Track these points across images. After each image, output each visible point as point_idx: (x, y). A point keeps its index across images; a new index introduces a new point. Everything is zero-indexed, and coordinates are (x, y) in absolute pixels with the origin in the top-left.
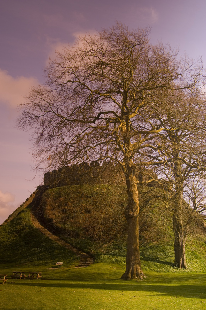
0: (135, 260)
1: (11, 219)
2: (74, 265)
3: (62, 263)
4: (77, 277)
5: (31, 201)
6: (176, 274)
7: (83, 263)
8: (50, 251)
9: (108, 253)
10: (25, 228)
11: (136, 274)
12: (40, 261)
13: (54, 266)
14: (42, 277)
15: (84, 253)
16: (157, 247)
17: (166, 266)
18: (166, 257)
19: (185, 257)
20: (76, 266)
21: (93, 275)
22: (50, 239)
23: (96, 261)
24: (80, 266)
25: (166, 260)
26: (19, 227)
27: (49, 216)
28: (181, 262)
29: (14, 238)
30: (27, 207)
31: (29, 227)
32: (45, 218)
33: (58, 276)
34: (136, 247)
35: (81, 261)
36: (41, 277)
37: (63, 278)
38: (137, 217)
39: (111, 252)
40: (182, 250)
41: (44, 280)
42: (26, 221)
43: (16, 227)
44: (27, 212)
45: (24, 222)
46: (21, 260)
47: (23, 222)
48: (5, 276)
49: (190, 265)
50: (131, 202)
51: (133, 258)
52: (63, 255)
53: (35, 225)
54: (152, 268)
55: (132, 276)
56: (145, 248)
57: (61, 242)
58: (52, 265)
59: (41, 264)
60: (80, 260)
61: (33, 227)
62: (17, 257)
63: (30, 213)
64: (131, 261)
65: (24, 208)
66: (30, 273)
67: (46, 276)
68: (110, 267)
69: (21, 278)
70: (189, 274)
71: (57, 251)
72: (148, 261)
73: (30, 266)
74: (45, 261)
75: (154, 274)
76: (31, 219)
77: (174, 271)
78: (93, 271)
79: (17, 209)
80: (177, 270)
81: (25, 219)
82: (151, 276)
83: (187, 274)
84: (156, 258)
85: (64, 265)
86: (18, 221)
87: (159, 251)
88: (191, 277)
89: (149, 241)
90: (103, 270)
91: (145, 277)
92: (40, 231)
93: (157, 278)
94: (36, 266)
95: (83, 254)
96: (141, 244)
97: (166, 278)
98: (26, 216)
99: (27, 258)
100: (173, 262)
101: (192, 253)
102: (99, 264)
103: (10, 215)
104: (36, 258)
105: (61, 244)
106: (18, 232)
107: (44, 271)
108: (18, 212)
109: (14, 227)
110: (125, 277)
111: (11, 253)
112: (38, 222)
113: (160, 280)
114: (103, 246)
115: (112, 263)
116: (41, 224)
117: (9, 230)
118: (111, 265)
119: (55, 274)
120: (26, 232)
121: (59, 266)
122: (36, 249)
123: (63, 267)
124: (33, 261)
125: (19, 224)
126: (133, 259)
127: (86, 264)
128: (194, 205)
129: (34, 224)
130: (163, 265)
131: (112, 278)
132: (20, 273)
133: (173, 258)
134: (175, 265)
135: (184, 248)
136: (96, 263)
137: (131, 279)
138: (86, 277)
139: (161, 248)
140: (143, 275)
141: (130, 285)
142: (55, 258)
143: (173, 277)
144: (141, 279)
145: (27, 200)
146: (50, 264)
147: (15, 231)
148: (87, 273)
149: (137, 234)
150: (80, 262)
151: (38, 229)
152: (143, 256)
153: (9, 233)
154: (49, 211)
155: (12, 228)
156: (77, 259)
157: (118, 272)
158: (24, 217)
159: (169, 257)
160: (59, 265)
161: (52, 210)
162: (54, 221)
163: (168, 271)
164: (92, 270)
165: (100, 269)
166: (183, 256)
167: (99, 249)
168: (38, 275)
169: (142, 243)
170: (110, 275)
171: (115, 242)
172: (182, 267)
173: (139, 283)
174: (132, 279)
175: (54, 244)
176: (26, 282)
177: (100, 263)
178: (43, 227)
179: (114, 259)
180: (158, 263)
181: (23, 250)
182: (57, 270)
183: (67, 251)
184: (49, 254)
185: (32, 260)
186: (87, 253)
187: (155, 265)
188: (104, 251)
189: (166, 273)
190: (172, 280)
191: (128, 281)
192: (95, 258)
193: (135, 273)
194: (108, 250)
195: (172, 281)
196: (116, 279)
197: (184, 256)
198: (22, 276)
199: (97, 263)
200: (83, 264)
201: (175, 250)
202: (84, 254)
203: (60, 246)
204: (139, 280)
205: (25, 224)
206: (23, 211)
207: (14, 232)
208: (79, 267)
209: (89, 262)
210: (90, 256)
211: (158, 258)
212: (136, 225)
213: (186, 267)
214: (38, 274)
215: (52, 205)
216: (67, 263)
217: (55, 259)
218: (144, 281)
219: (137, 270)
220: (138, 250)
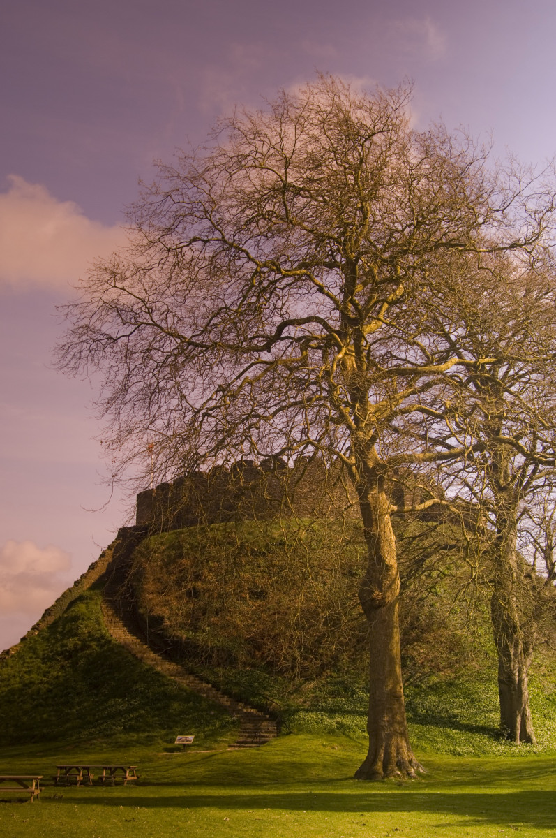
0: (391, 723)
1: (50, 620)
2: (226, 742)
3: (191, 738)
4: (233, 776)
5: (102, 569)
6: (507, 761)
7: (248, 737)
8: (159, 705)
9: (316, 706)
10: (88, 643)
11: (397, 763)
12: (131, 734)
13: (170, 746)
14: (138, 777)
15: (252, 708)
16: (451, 685)
17: (478, 737)
18: (476, 714)
19: (529, 711)
20: (230, 746)
21: (279, 770)
22: (158, 674)
23: (284, 729)
24: (241, 744)
25: (476, 721)
26: (71, 642)
27: (151, 610)
28: (518, 725)
29: (60, 674)
30: (93, 587)
31: (98, 640)
32: (143, 615)
33: (183, 773)
34: (394, 687)
35: (245, 730)
36: (135, 778)
37: (195, 781)
38: (394, 607)
39: (326, 702)
40: (520, 693)
41: (143, 788)
42: (89, 624)
43: (65, 642)
44: (91, 599)
45: (84, 628)
46: (80, 732)
47: (82, 629)
48: (36, 779)
49: (544, 732)
50: (377, 564)
51: (386, 719)
52: (195, 714)
53: (114, 637)
54: (440, 746)
55: (385, 767)
56: (417, 690)
57: (187, 679)
58: (165, 743)
59: (134, 743)
60: (241, 729)
61: (110, 642)
62: (68, 725)
63: (99, 603)
64: (383, 727)
65: (85, 588)
66: (104, 768)
67: (147, 775)
68: (324, 746)
69: (81, 784)
70: (543, 758)
71: (176, 705)
72: (426, 724)
73: (105, 750)
74: (147, 734)
75: (445, 760)
76: (104, 619)
77: (499, 750)
78: (276, 757)
79: (64, 593)
80: (507, 749)
81: (89, 619)
82: (439, 768)
83: (536, 759)
84: (449, 717)
85: (197, 743)
86: (68, 627)
87: (457, 696)
88: (548, 768)
89: (427, 670)
90: (306, 754)
91: (421, 771)
92: (130, 652)
93: (455, 771)
94: (122, 749)
95: (249, 710)
96: (407, 680)
97: (480, 772)
98: (89, 612)
99: (95, 727)
100: (497, 726)
101: (548, 699)
102: (292, 736)
103: (46, 610)
104: (120, 726)
105: (188, 685)
106: (70, 657)
107: (144, 762)
108: (68, 601)
109: (57, 641)
110: (366, 773)
111: (52, 713)
112: (124, 626)
113: (465, 779)
114: (303, 687)
115: (329, 733)
116: (132, 632)
117: (44, 650)
118: (327, 740)
119: (174, 768)
120: (90, 654)
121: (185, 747)
122: (120, 700)
123: (194, 750)
124: (112, 735)
125: (72, 633)
126: (388, 721)
127: (258, 740)
128: (547, 568)
129: (111, 631)
130: (470, 735)
131: (329, 774)
132: (77, 768)
133: (497, 716)
134: (503, 735)
135: (525, 686)
136: (284, 735)
137: (383, 778)
138: (258, 775)
139: (461, 689)
140: (416, 764)
141: (382, 795)
142: (172, 724)
143: (498, 768)
144: (411, 777)
145: (93, 566)
146: (160, 741)
147: (61, 653)
148: (260, 765)
149: (395, 651)
150: (241, 732)
151: (123, 647)
152: (414, 712)
153: (45, 659)
154: (151, 597)
155: (54, 644)
156: (232, 726)
157: (347, 760)
158: (84, 614)
159: (483, 711)
160: (184, 745)
161: (160, 593)
162: (167, 623)
163: (484, 752)
164: (273, 755)
165: (298, 753)
166: (525, 708)
167: (292, 697)
168: (125, 772)
169: (410, 677)
170: (325, 766)
171: (335, 675)
172: (520, 740)
173: (406, 788)
174: (387, 777)
175: (167, 685)
176: (94, 795)
177: (297, 734)
178: (138, 640)
179: (334, 724)
180: (454, 731)
181: (85, 704)
182: (180, 756)
183: (204, 705)
184: (157, 713)
185: (109, 732)
186: (260, 707)
187: (448, 736)
188: (305, 702)
189: (479, 757)
190: (497, 777)
191: (376, 784)
192: (282, 721)
193: (394, 760)
194: (316, 697)
195: (497, 780)
196: (341, 780)
197: (527, 708)
198: (82, 778)
199: (289, 733)
200: (249, 740)
201: (501, 693)
202: (252, 710)
203: (185, 691)
204: (406, 779)
205: (89, 633)
206: (81, 599)
207: (60, 655)
208: (240, 747)
209: (266, 732)
210: (268, 716)
211: (455, 716)
212: (392, 627)
213: (534, 737)
214: (128, 772)
215: (159, 579)
216: (206, 737)
217: (171, 728)
218: (420, 783)
219: (398, 753)
220: (401, 697)
